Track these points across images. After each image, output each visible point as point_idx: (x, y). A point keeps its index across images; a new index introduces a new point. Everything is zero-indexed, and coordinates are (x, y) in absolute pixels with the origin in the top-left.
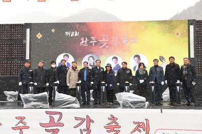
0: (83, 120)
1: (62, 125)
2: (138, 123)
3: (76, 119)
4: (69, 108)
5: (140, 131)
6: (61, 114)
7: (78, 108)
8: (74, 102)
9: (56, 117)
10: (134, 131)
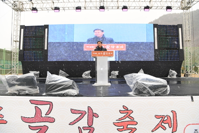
0: (82, 114)
1: (52, 120)
2: (162, 117)
3: (73, 111)
4: (63, 95)
5: (164, 129)
6: (51, 104)
7: (76, 96)
8: (70, 87)
9: (44, 109)
10: (156, 129)
